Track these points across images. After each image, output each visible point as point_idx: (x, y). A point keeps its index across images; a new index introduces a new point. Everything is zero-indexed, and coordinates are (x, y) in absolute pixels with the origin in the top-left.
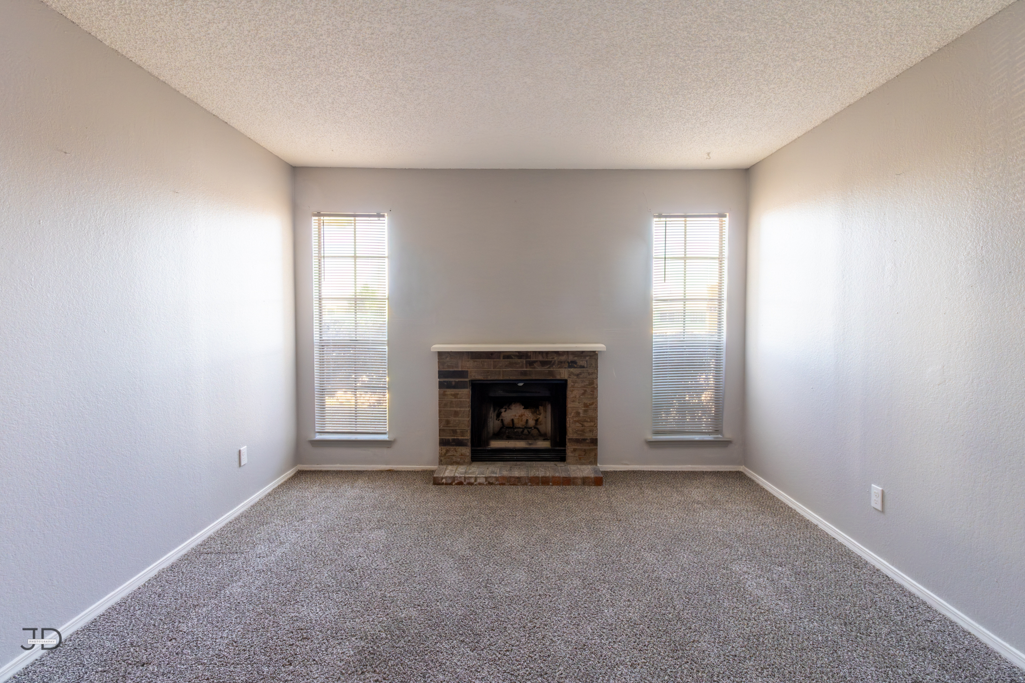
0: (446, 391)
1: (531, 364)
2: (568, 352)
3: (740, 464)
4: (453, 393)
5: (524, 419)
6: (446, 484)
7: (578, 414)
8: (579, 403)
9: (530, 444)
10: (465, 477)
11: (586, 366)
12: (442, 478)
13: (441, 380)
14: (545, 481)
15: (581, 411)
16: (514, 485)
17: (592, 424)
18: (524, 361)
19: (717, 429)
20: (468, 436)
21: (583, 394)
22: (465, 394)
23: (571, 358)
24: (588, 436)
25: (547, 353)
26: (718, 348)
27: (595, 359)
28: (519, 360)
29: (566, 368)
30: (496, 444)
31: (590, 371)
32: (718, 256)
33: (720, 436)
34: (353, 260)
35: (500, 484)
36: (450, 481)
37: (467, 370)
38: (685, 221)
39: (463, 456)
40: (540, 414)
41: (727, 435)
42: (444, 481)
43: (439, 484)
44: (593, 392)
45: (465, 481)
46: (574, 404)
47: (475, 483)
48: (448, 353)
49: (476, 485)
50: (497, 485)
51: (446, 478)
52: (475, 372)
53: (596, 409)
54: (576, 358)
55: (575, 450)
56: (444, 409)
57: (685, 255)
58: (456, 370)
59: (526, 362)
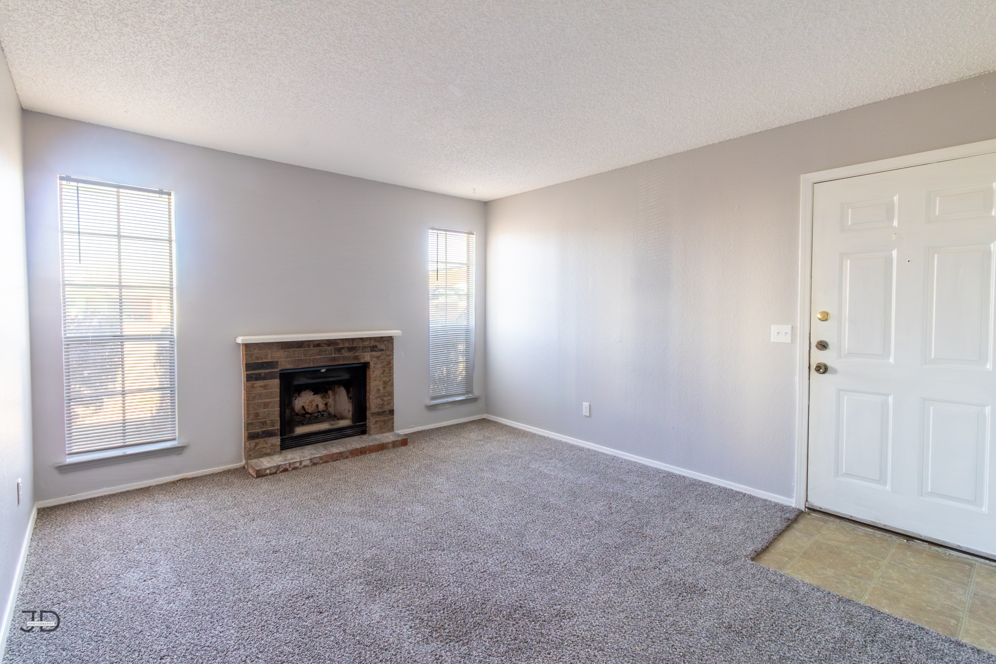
0: (255, 383)
1: (339, 350)
2: (370, 338)
3: (483, 413)
4: (262, 384)
5: (314, 404)
6: (271, 474)
7: (379, 390)
8: (379, 381)
9: (332, 425)
10: (290, 463)
11: (384, 349)
12: (266, 469)
13: (249, 372)
14: (362, 452)
15: (381, 388)
16: (337, 460)
17: (390, 397)
18: (333, 348)
19: (468, 390)
20: (277, 426)
21: (383, 373)
22: (275, 384)
23: (373, 343)
24: (387, 408)
25: (353, 340)
26: (468, 331)
27: (391, 343)
28: (329, 348)
29: (368, 352)
30: (300, 430)
31: (388, 353)
32: (466, 262)
33: (471, 395)
34: (117, 240)
35: (324, 463)
36: (274, 471)
37: (277, 360)
38: (446, 234)
39: (273, 446)
40: (329, 398)
41: (477, 392)
42: (268, 471)
43: (263, 476)
44: (390, 370)
45: (290, 467)
46: (374, 383)
47: (300, 467)
48: (257, 344)
49: (301, 468)
50: (321, 464)
51: (270, 468)
52: (286, 362)
53: (392, 385)
54: (377, 343)
55: (376, 422)
56: (253, 402)
57: (446, 260)
58: (265, 361)
59: (335, 349)
